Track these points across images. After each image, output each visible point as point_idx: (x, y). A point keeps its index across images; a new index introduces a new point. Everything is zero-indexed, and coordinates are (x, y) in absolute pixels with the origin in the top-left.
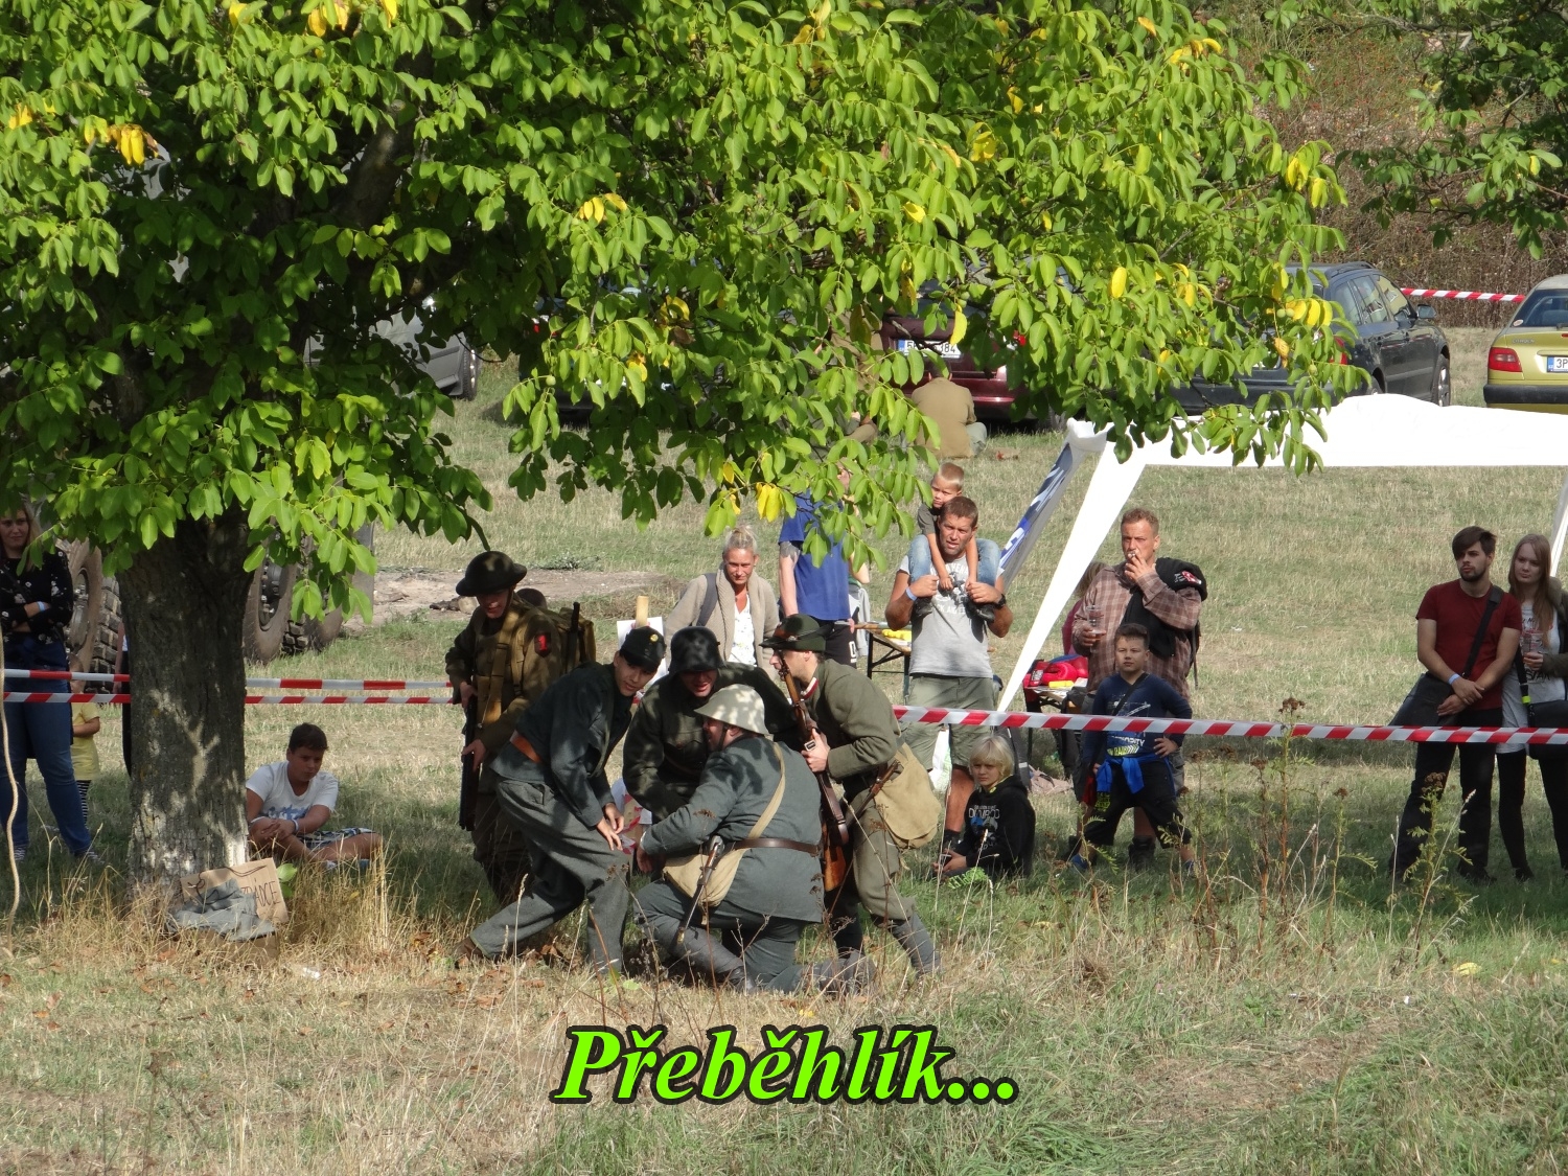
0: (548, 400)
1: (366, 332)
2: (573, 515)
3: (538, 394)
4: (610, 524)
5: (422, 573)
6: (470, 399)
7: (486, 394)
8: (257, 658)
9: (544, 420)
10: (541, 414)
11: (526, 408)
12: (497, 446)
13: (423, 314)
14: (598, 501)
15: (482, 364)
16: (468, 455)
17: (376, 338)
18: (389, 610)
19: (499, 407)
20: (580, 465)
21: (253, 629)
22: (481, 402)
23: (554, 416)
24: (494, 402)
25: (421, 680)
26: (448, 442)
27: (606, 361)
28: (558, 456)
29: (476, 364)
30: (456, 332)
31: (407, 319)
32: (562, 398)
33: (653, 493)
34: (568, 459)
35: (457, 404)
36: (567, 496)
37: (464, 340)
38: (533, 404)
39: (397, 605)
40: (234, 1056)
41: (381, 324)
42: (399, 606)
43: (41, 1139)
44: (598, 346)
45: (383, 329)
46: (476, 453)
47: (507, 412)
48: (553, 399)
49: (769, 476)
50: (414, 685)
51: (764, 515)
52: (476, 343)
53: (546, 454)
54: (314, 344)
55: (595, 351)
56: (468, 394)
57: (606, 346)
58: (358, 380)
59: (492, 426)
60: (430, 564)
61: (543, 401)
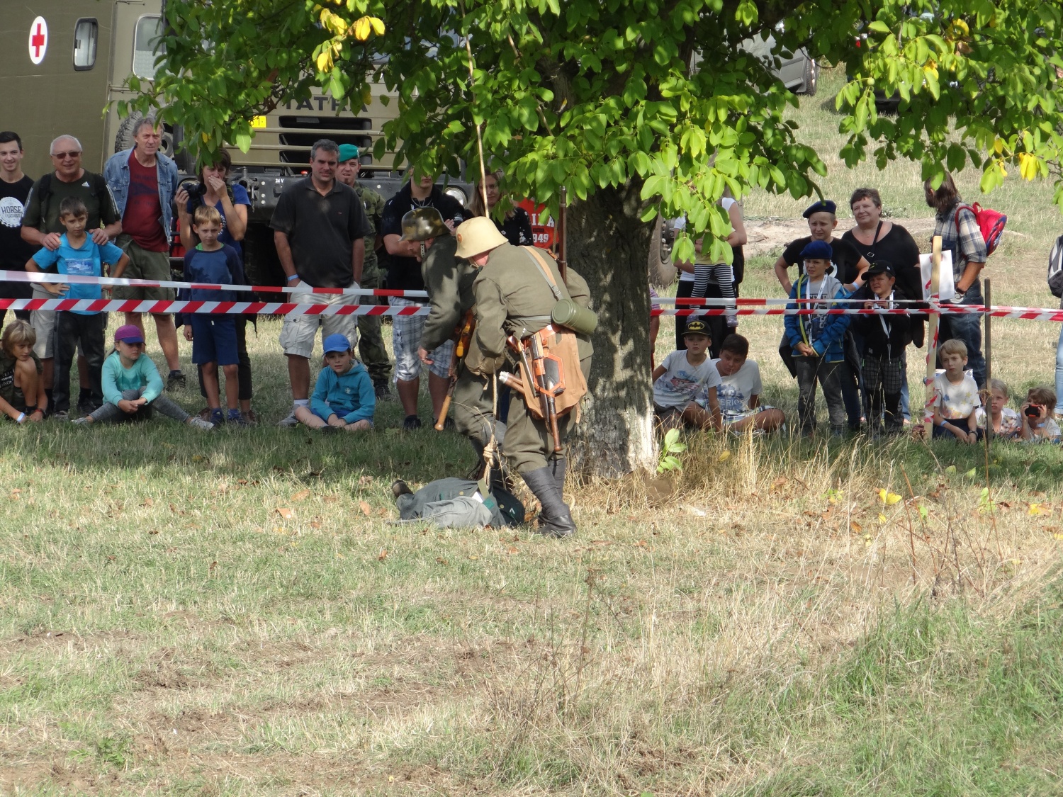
0: (869, 95)
1: (735, 49)
2: (887, 177)
3: (862, 91)
4: (914, 185)
5: (778, 221)
6: (812, 95)
7: (823, 91)
8: (659, 283)
9: (866, 111)
10: (864, 105)
11: (852, 102)
12: (831, 129)
13: (776, 35)
14: (905, 168)
15: (820, 70)
16: (811, 135)
17: (742, 51)
18: (754, 248)
19: (833, 101)
20: (891, 142)
21: (656, 263)
22: (820, 97)
23: (873, 107)
24: (829, 97)
25: (778, 298)
26: (795, 126)
27: (910, 66)
28: (875, 135)
29: (816, 70)
30: (800, 46)
31: (765, 38)
32: (879, 94)
33: (944, 162)
34: (882, 138)
35: (801, 99)
36: (881, 165)
37: (806, 53)
38: (858, 99)
39: (760, 244)
40: (645, 571)
41: (746, 42)
42: (762, 245)
43: (506, 632)
44: (905, 56)
45: (748, 45)
46: (817, 133)
47: (839, 105)
48: (873, 95)
49: (1029, 148)
50: (772, 302)
51: (1026, 176)
52: (815, 54)
53: (867, 135)
54: (697, 58)
55: (902, 60)
56: (810, 92)
57: (911, 56)
58: (729, 84)
59: (828, 114)
60: (784, 214)
61: (865, 96)
